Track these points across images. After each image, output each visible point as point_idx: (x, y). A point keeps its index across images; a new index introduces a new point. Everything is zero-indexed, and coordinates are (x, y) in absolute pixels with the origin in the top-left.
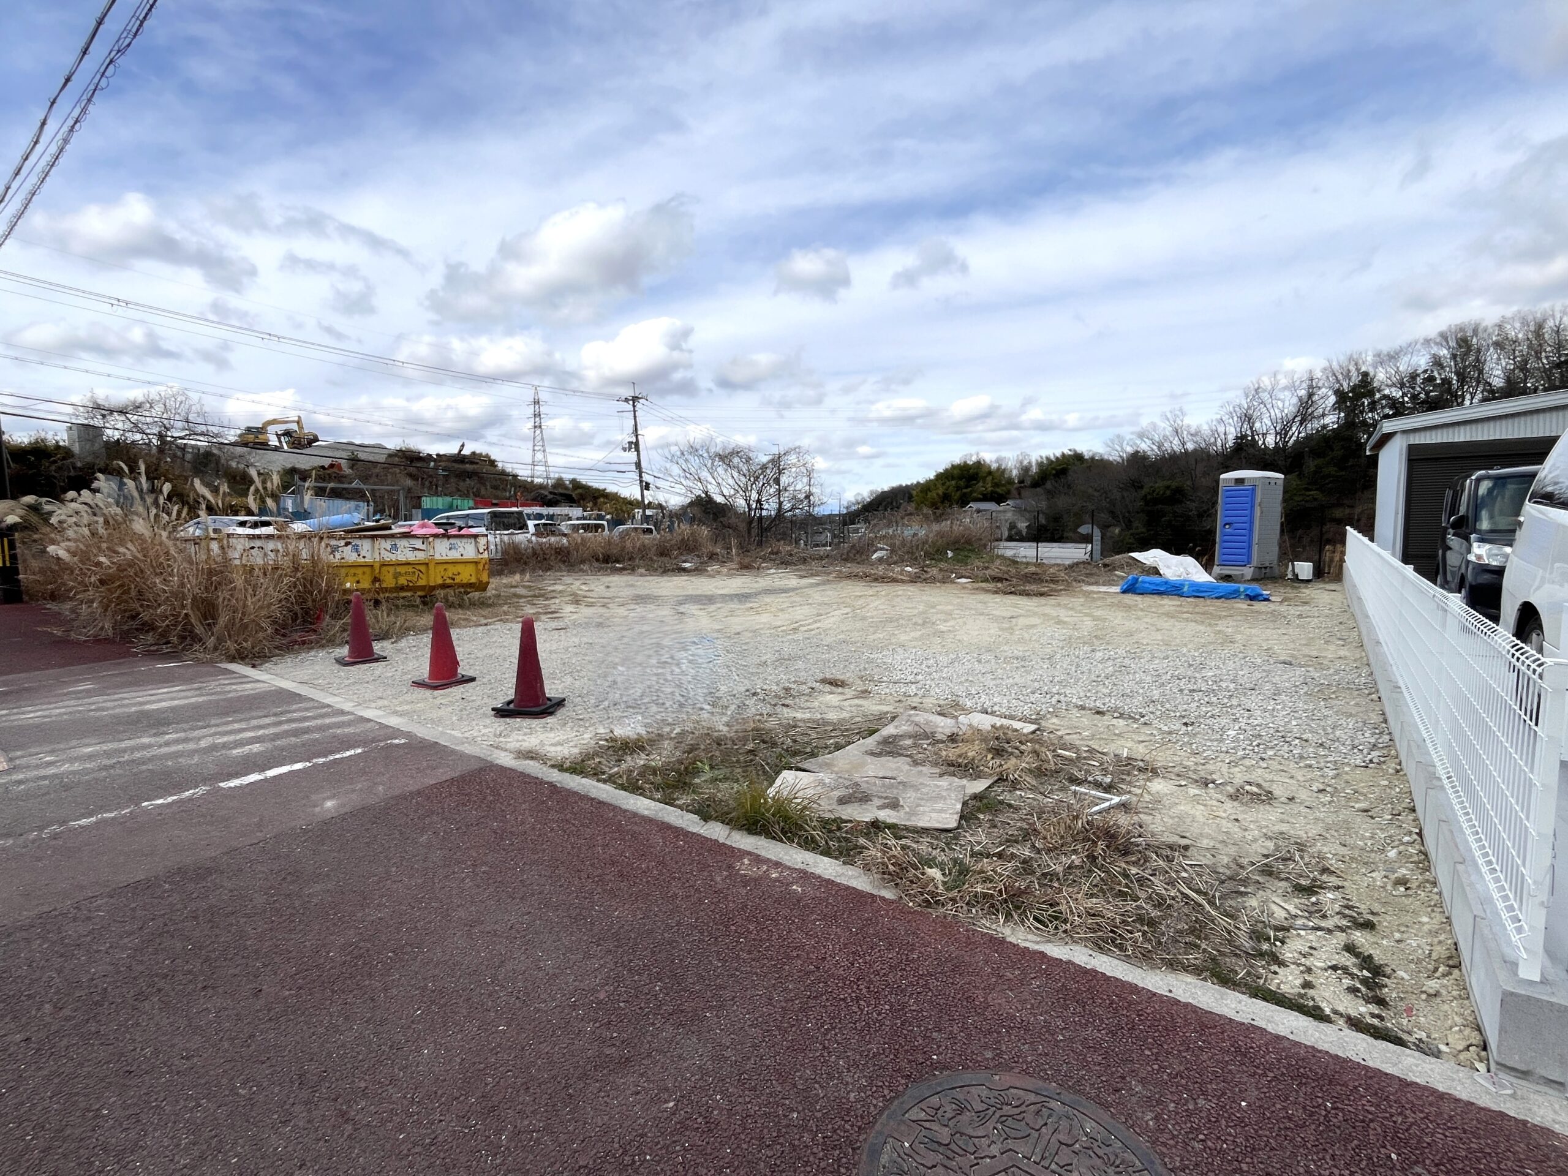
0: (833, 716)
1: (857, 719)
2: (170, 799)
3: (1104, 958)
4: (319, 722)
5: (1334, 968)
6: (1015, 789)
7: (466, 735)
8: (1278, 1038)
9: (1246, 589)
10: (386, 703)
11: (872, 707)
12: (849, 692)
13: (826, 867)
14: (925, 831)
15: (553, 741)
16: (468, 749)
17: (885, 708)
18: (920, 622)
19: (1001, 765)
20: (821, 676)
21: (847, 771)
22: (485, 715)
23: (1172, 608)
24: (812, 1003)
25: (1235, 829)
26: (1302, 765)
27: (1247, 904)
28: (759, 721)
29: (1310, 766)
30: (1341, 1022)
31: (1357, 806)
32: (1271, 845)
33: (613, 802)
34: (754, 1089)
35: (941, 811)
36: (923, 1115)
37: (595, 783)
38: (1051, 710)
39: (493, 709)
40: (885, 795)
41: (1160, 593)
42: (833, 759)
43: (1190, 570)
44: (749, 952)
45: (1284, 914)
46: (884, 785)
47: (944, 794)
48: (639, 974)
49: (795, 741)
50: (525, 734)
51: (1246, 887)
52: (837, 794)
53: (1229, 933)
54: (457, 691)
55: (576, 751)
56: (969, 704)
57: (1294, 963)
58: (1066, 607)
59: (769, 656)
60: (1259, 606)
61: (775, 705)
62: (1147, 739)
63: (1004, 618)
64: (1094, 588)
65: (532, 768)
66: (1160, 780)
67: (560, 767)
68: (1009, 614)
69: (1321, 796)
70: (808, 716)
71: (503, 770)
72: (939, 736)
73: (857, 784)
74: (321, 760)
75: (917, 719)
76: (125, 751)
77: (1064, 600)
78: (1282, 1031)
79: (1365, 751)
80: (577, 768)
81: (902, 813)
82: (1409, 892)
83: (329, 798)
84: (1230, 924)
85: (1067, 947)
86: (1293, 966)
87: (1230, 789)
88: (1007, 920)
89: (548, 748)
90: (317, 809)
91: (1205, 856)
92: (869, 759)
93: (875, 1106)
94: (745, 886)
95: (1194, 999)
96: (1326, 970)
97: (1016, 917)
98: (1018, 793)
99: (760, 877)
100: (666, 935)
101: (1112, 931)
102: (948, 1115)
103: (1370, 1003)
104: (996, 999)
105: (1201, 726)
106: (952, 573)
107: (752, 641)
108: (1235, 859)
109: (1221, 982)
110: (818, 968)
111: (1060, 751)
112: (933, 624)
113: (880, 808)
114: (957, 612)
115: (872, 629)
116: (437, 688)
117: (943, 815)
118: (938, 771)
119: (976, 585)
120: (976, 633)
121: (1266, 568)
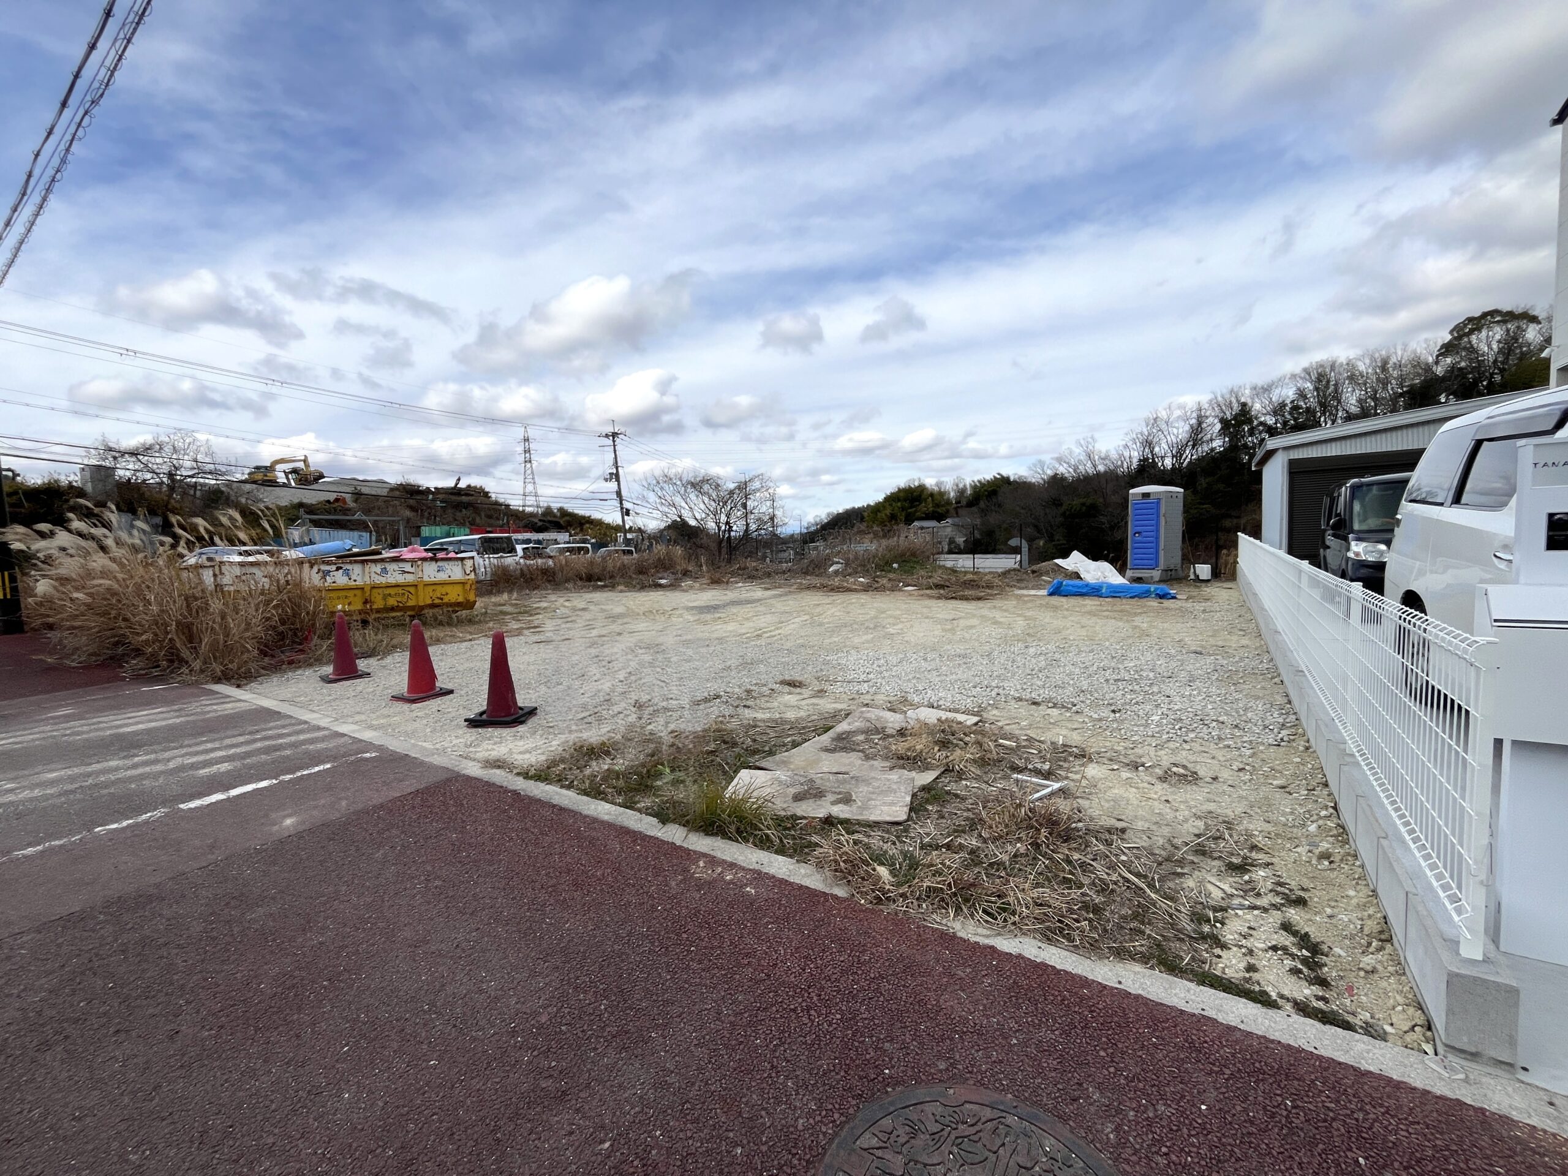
0: (791, 715)
1: (813, 717)
2: (125, 823)
3: (1053, 950)
4: (293, 739)
5: (1274, 948)
6: (961, 779)
7: (438, 746)
8: (1231, 1029)
9: (1156, 589)
10: (363, 717)
11: (827, 705)
12: (806, 692)
13: (780, 866)
14: (876, 825)
15: (522, 749)
16: (437, 760)
17: (839, 706)
18: (872, 626)
19: (947, 757)
20: (781, 678)
21: (802, 768)
22: (458, 726)
23: (1094, 608)
24: (761, 1015)
25: (1166, 809)
26: (1221, 745)
27: (1185, 886)
28: (721, 722)
29: (1229, 747)
30: (1288, 1007)
31: (1275, 783)
32: (1201, 824)
33: (575, 808)
34: (696, 1121)
35: (892, 804)
36: (874, 1142)
37: (558, 790)
38: (991, 702)
39: (466, 720)
40: (838, 790)
41: (1082, 595)
42: (790, 757)
43: (1106, 574)
44: (700, 962)
45: (1220, 894)
46: (838, 781)
47: (895, 787)
48: (585, 992)
49: (754, 741)
50: (495, 744)
51: (1182, 868)
52: (792, 791)
53: (1171, 916)
54: (434, 704)
55: (543, 758)
56: (916, 699)
57: (1235, 946)
58: (1000, 608)
59: (733, 661)
60: (1167, 603)
61: (737, 707)
62: (1080, 726)
63: (947, 620)
64: (1025, 592)
65: (498, 776)
66: (1095, 765)
67: (526, 775)
68: (951, 617)
69: (1241, 774)
70: (768, 715)
71: (469, 779)
72: (889, 731)
73: (812, 781)
74: (288, 777)
75: (868, 715)
76: (89, 775)
77: (997, 603)
78: (1233, 1021)
79: (1276, 730)
80: (541, 775)
81: (854, 807)
82: (1333, 866)
83: (290, 816)
84: (1171, 907)
85: (1017, 940)
86: (1235, 949)
87: (1159, 771)
88: (956, 915)
89: (516, 756)
90: (276, 828)
91: (1141, 838)
92: (824, 755)
93: (824, 1134)
94: (699, 890)
95: (1143, 989)
96: (1267, 951)
97: (965, 910)
98: (964, 782)
99: (715, 880)
100: (616, 947)
101: (1060, 921)
102: (902, 1140)
103: (1313, 984)
104: (948, 1001)
105: (1129, 712)
106: (900, 582)
107: (718, 648)
108: (1169, 840)
109: (1169, 970)
110: (768, 976)
111: (1001, 741)
112: (884, 627)
113: (834, 803)
114: (905, 616)
115: (828, 634)
116: (414, 701)
117: (894, 808)
118: (888, 764)
119: (922, 592)
120: (922, 634)
121: (1171, 570)
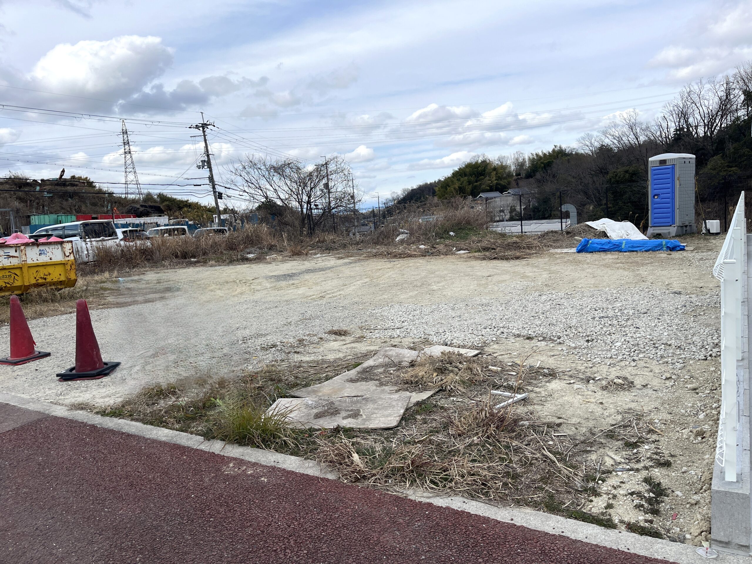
0: (331, 357)
1: (349, 357)
3: (474, 503)
5: (632, 494)
6: (450, 396)
7: (33, 396)
8: (575, 541)
9: (668, 243)
11: (362, 348)
12: (349, 339)
13: (291, 463)
14: (374, 430)
15: (103, 395)
16: (32, 407)
17: (372, 348)
19: (442, 380)
20: (330, 329)
21: (328, 395)
22: (52, 381)
23: (610, 261)
25: (598, 410)
26: (661, 362)
27: (589, 458)
28: (273, 366)
29: (667, 363)
30: (623, 527)
31: (689, 386)
32: (619, 417)
33: (140, 434)
35: (390, 415)
37: (129, 422)
38: (494, 339)
39: (58, 375)
40: (350, 409)
41: (605, 251)
42: (320, 387)
43: (628, 232)
44: (215, 527)
45: (612, 462)
46: (352, 402)
47: (394, 403)
48: (127, 551)
49: (296, 377)
50: (82, 392)
51: (591, 447)
52: (315, 411)
53: (568, 478)
54: (32, 365)
55: (120, 400)
56: (435, 340)
57: (605, 494)
58: (533, 266)
59: (295, 317)
60: (676, 255)
61: (289, 353)
62: (558, 353)
63: (483, 277)
64: (559, 251)
65: (81, 415)
66: (557, 381)
67: (103, 413)
68: (488, 274)
69: (667, 381)
70: (312, 358)
72: (404, 364)
73: (332, 403)
75: (390, 353)
77: (533, 261)
78: (580, 537)
79: (709, 349)
80: (116, 412)
81: (360, 420)
82: (704, 440)
84: (571, 472)
85: (450, 499)
86: (605, 496)
87: (604, 383)
88: (411, 485)
89: (97, 400)
91: (570, 429)
92: (348, 385)
94: (225, 483)
95: (527, 523)
96: (626, 495)
97: (418, 481)
98: (452, 398)
99: (239, 475)
100: (154, 522)
101: (483, 484)
103: (647, 513)
104: (387, 537)
105: (599, 341)
106: (453, 247)
107: (285, 308)
108: (591, 429)
109: (550, 510)
110: (263, 532)
111: (490, 367)
112: (429, 285)
113: (344, 418)
114: (450, 275)
115: (380, 292)
116: (16, 364)
117: (389, 418)
118: (396, 388)
119: (471, 255)
120: (459, 289)
121: (686, 226)
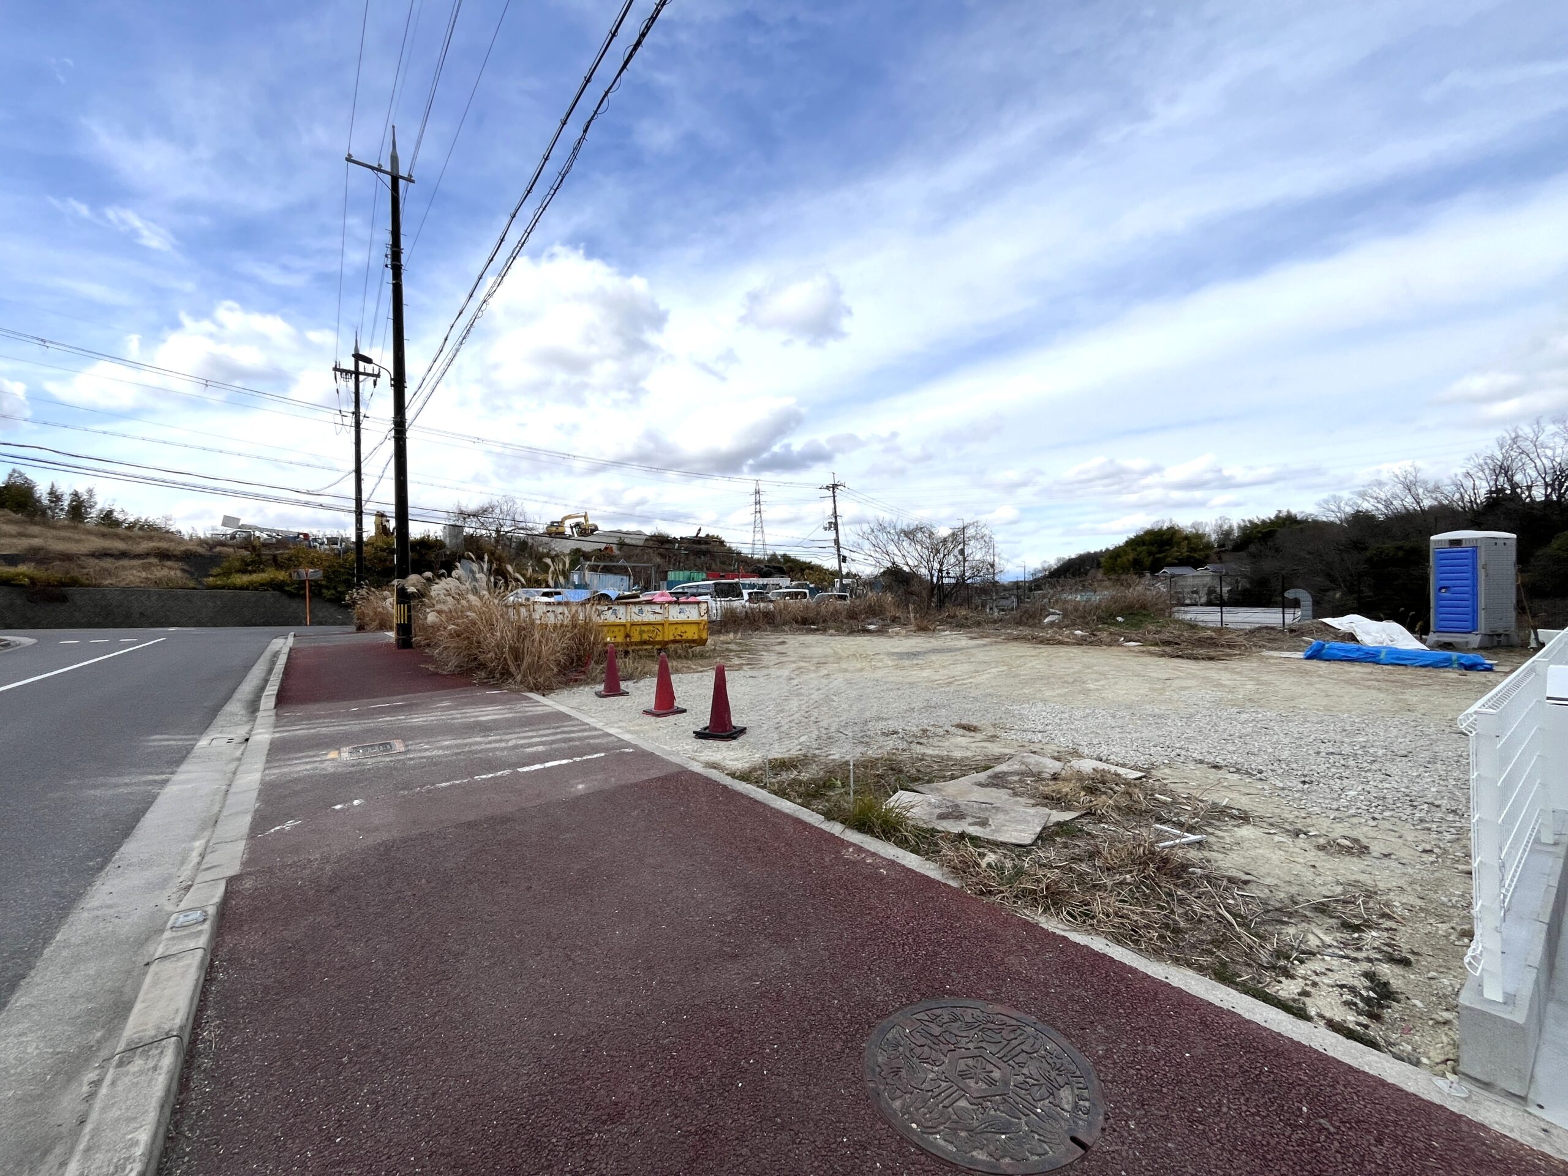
0: (958, 754)
1: (978, 758)
2: (490, 776)
3: (1120, 949)
4: (580, 734)
5: (1342, 986)
6: (1100, 822)
7: (673, 749)
8: (1249, 1022)
9: (1459, 658)
10: (624, 724)
11: (995, 749)
12: (979, 736)
13: (911, 861)
14: (1003, 844)
15: (733, 758)
16: (673, 759)
17: (1007, 751)
18: (1071, 680)
19: (1091, 801)
20: (958, 721)
21: (953, 796)
22: (688, 737)
23: (1358, 675)
24: (870, 942)
25: (1308, 875)
26: (1419, 827)
27: (1284, 931)
28: (893, 754)
29: (1429, 829)
30: (1322, 1023)
32: (1339, 889)
33: (766, 802)
34: (814, 984)
35: (1023, 831)
36: (926, 1018)
37: (755, 788)
38: (1166, 761)
39: (694, 732)
40: (977, 815)
41: (1351, 660)
42: (945, 786)
43: (1395, 637)
44: (835, 907)
45: (1318, 943)
46: (980, 808)
47: (1030, 819)
48: (756, 909)
49: (918, 771)
50: (714, 752)
51: (1289, 918)
52: (939, 811)
53: (1251, 948)
54: (672, 719)
55: (747, 765)
56: (1086, 752)
57: (1302, 978)
58: (1233, 671)
59: (918, 704)
60: (1474, 676)
61: (911, 742)
62: (1256, 792)
63: (1159, 679)
64: (1276, 654)
65: (714, 774)
66: (1250, 827)
67: (733, 775)
68: (1167, 676)
69: (1424, 855)
70: (936, 752)
71: (693, 773)
72: (1045, 775)
73: (957, 806)
74: (578, 759)
75: (1028, 760)
76: (466, 745)
77: (1232, 664)
78: (1258, 1018)
80: (744, 777)
81: (988, 830)
83: (580, 783)
84: (1255, 942)
85: (1090, 937)
86: (1301, 980)
87: (1322, 841)
88: (1044, 912)
89: (728, 762)
90: (573, 790)
91: (1262, 891)
92: (976, 788)
93: (893, 1006)
94: (845, 866)
95: (1186, 986)
96: (1332, 986)
97: (1052, 910)
98: (1102, 825)
99: (859, 861)
100: (780, 889)
101: (1133, 930)
102: (944, 1021)
103: (1362, 1015)
104: (1011, 960)
105: (1321, 785)
106: (1121, 636)
107: (908, 691)
108: (1292, 896)
109: (1219, 979)
110: (882, 923)
111: (1157, 795)
112: (1083, 683)
113: (970, 824)
114: (1112, 672)
115: (1020, 685)
116: (658, 716)
117: (1023, 834)
118: (1033, 802)
119: (1144, 649)
120: (1124, 692)
121: (1499, 635)
